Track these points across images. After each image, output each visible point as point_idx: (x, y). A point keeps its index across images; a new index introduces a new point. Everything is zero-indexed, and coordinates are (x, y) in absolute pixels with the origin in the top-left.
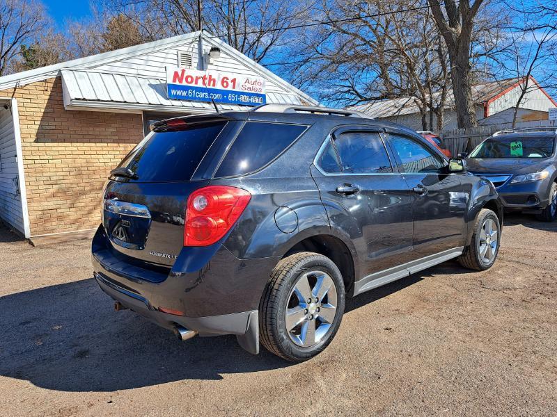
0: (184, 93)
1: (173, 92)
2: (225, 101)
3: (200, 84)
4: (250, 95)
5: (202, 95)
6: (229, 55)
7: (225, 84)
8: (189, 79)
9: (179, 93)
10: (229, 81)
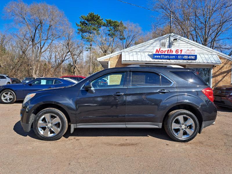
0: (159, 57)
1: (155, 57)
2: (177, 59)
3: (166, 53)
4: (189, 55)
5: (166, 57)
6: (182, 41)
7: (177, 52)
8: (162, 52)
9: (157, 57)
10: (179, 51)
